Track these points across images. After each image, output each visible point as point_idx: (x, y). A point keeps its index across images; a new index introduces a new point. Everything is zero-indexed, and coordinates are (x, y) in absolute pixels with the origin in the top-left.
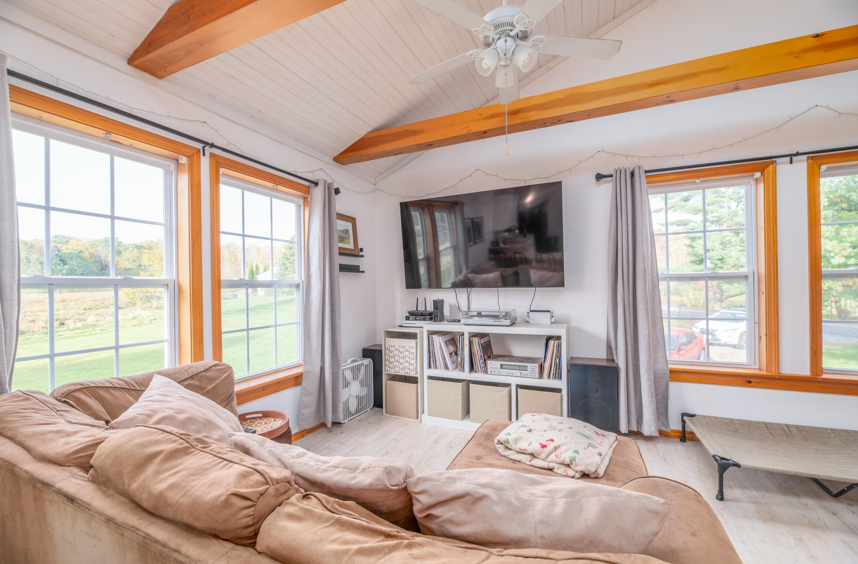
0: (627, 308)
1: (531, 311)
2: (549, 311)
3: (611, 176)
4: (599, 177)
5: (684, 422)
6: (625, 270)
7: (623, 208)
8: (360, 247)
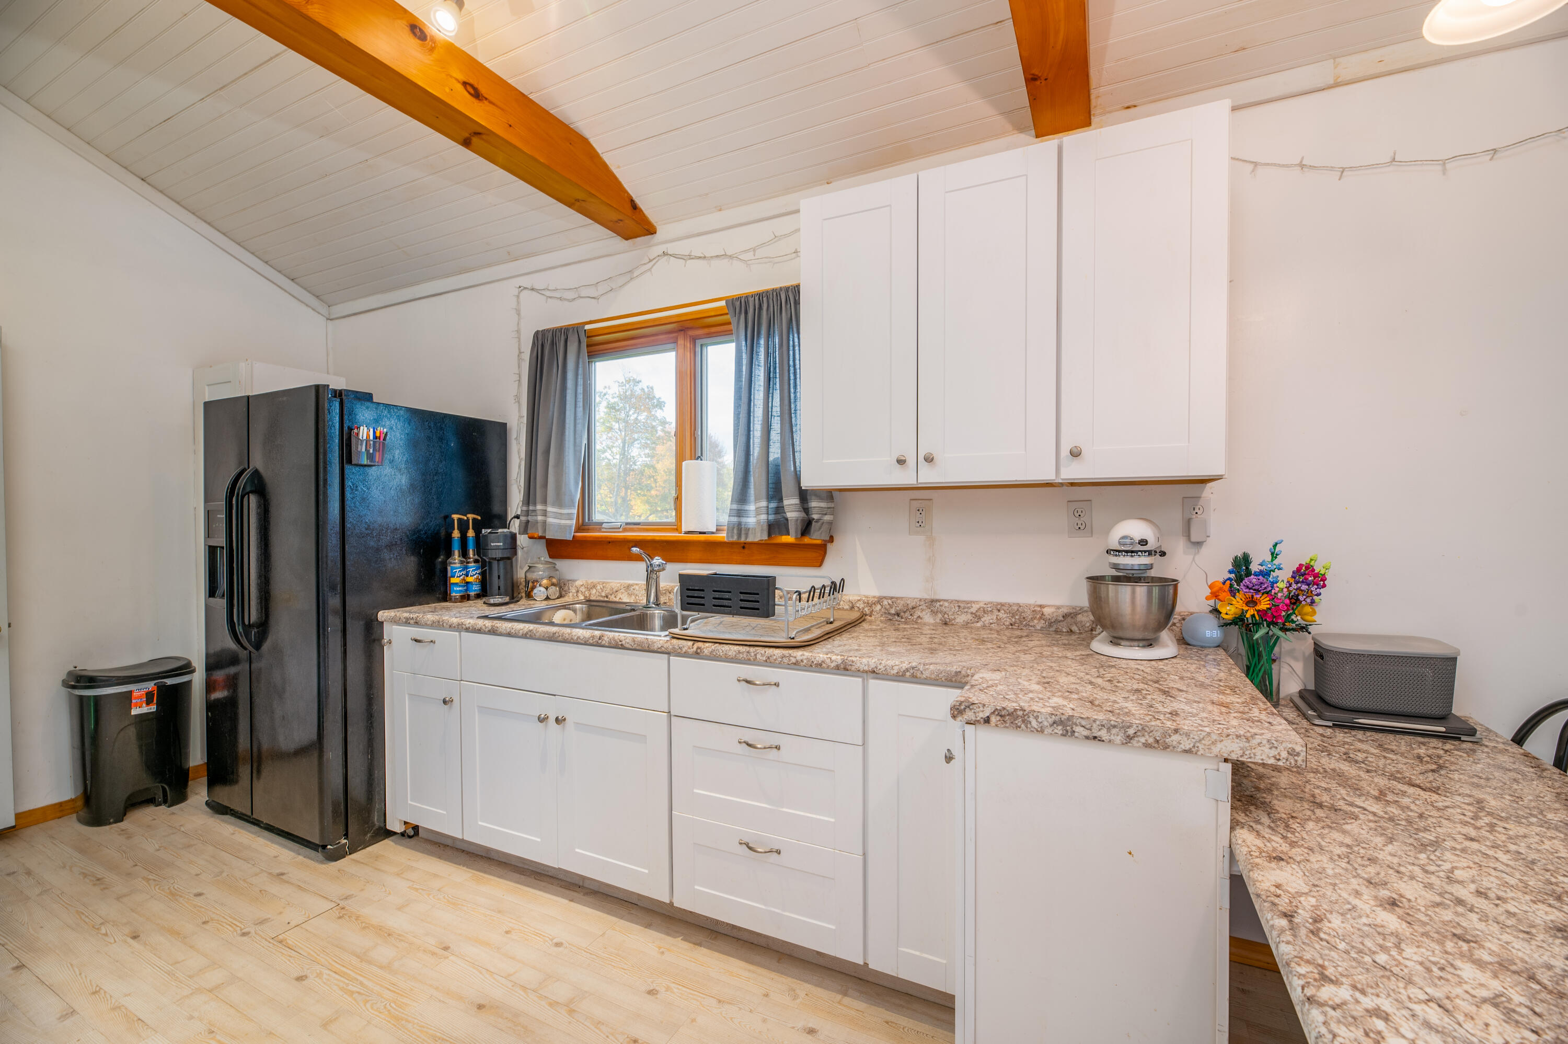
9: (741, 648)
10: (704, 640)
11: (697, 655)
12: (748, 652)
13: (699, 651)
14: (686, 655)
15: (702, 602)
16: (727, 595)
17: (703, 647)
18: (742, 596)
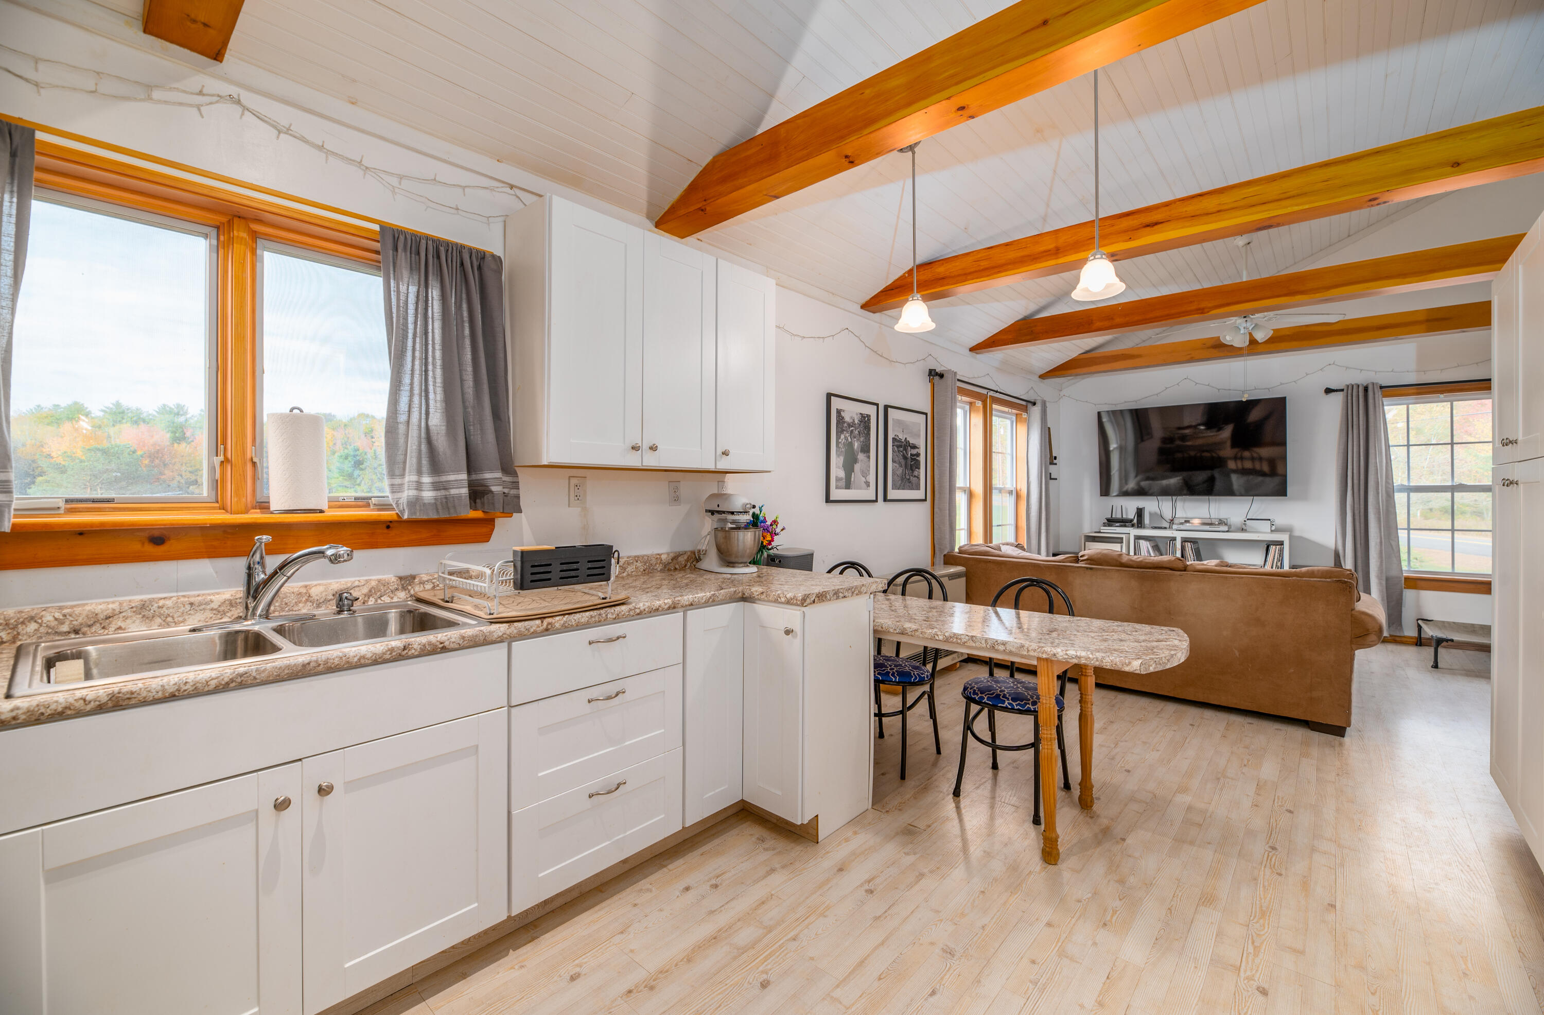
0: (1357, 517)
1: (1248, 519)
2: (1270, 520)
3: (1342, 390)
4: (1328, 391)
5: (1420, 627)
6: (1356, 482)
7: (1354, 423)
8: (1054, 455)
9: (592, 613)
10: (552, 615)
11: (547, 631)
12: (600, 615)
13: (549, 627)
14: (535, 635)
15: (549, 577)
16: (575, 566)
17: (553, 621)
18: (590, 565)
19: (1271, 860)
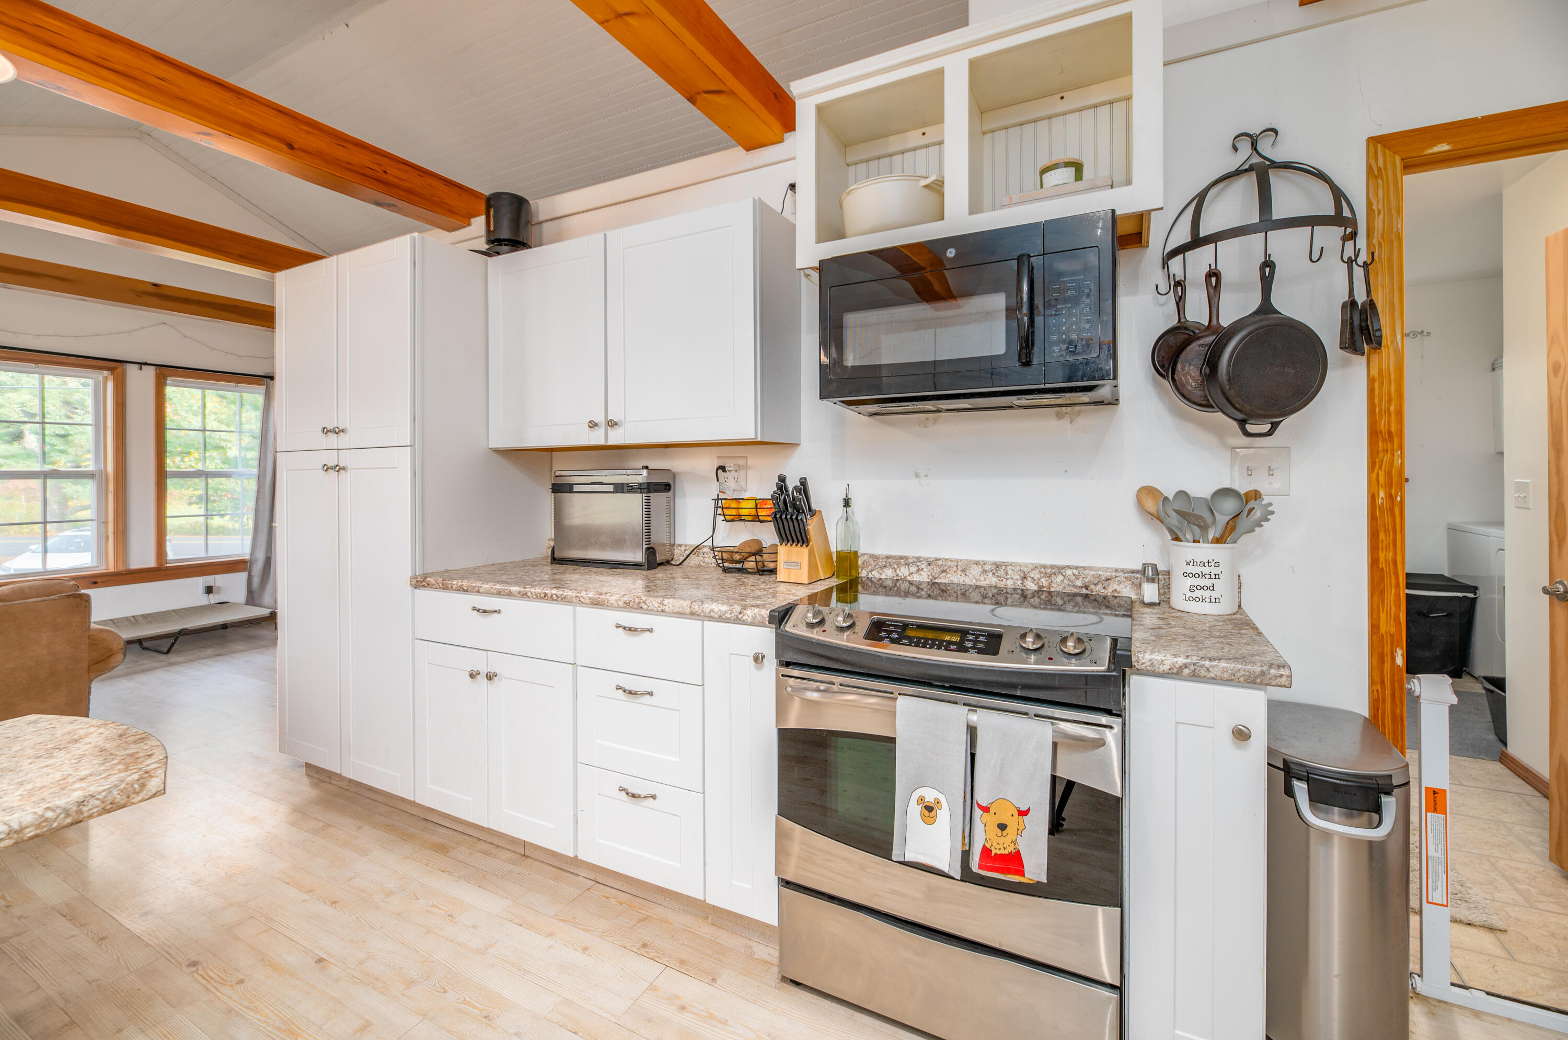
19: (211, 977)
